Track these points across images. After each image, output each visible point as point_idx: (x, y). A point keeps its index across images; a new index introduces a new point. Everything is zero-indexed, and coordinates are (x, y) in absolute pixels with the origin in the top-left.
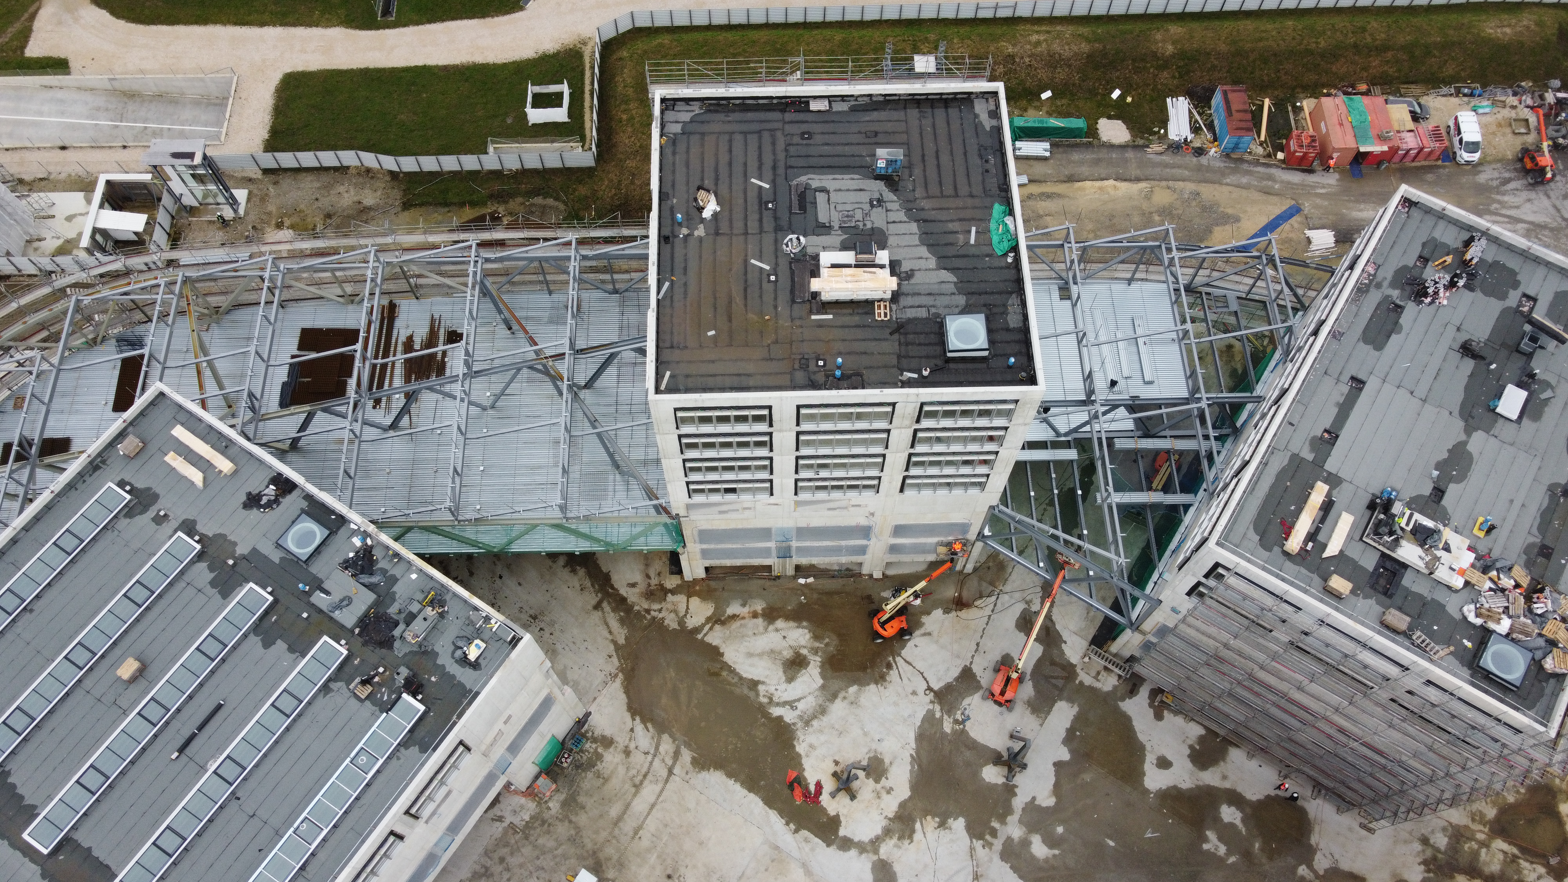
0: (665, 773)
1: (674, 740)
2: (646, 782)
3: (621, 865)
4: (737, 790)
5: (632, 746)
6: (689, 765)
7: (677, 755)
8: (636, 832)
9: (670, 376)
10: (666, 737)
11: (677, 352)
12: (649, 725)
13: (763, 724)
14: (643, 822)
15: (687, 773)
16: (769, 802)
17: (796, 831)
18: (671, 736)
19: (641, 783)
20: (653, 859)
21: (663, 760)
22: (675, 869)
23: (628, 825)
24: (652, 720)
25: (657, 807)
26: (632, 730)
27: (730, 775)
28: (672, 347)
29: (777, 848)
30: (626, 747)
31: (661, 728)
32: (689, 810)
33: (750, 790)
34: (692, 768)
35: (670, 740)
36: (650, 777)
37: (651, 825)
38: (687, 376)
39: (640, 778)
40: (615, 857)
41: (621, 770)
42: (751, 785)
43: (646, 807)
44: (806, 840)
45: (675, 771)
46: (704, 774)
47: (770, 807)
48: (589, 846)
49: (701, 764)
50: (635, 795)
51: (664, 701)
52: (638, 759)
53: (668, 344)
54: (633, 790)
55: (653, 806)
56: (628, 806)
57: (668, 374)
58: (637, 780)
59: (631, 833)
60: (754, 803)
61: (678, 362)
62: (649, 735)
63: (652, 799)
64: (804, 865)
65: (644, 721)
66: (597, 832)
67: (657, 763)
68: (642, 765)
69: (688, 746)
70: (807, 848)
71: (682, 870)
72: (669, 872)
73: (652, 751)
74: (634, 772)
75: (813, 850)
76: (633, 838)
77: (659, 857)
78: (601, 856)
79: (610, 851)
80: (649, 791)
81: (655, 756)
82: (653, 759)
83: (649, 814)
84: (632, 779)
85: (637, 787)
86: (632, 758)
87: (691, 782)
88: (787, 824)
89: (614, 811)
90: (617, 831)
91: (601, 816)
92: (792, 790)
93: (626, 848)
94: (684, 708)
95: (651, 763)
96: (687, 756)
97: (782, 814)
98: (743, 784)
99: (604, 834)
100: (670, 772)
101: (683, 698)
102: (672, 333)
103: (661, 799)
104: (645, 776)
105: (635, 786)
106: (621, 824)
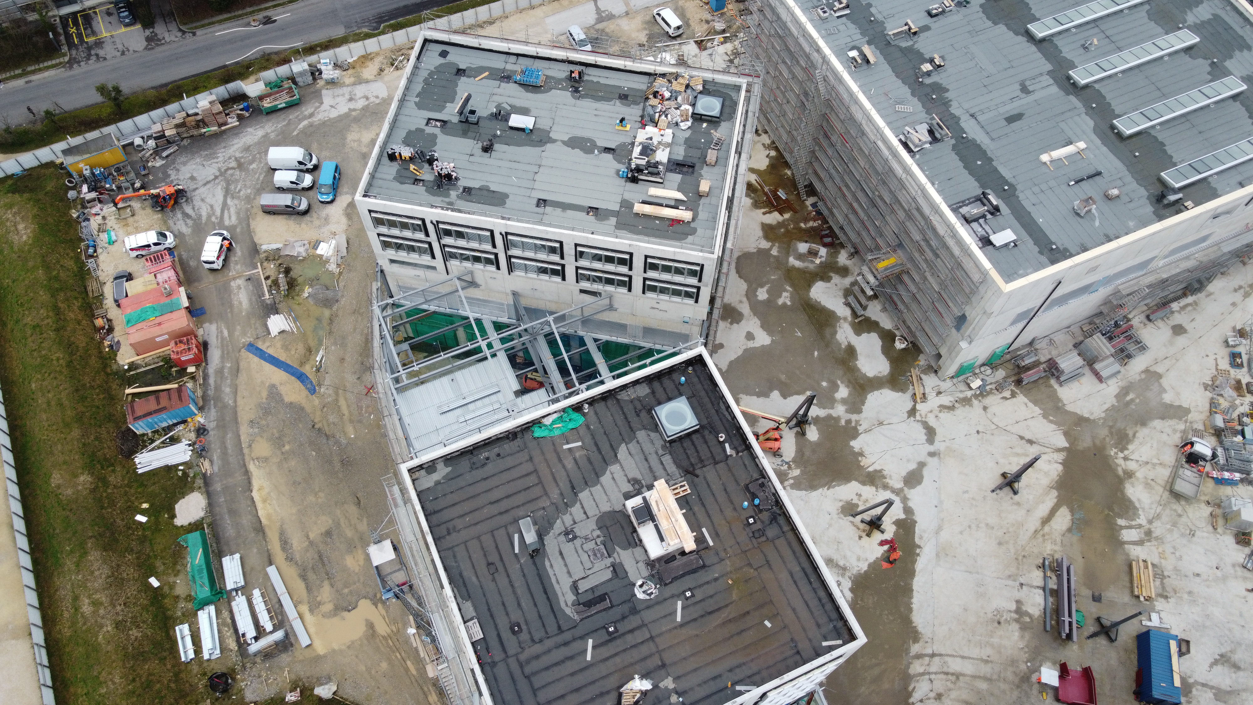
0: (936, 659)
1: (910, 663)
2: (951, 671)
3: (1013, 662)
4: (917, 600)
5: (932, 695)
6: (921, 643)
7: (919, 656)
8: (986, 662)
9: (826, 640)
10: (912, 671)
11: (800, 646)
12: (910, 688)
13: (862, 600)
14: (978, 659)
15: (927, 642)
16: (912, 574)
17: (919, 547)
18: (909, 667)
19: (953, 674)
20: (995, 640)
21: (928, 665)
22: (992, 621)
23: (985, 670)
24: (906, 688)
25: (961, 653)
26: (921, 701)
27: (910, 610)
28: (798, 652)
29: (937, 555)
30: (936, 699)
31: (907, 678)
32: (950, 629)
33: (912, 590)
34: (922, 640)
35: (912, 666)
36: (945, 669)
37: (975, 652)
38: (818, 626)
39: (950, 677)
40: (1011, 669)
41: (954, 694)
42: (908, 591)
43: (966, 662)
44: (921, 538)
45: (931, 652)
46: (920, 629)
47: (914, 571)
48: (1016, 693)
49: (915, 636)
50: (964, 675)
51: (886, 686)
52: (939, 684)
53: (798, 658)
54: (961, 678)
55: (963, 657)
56: (974, 677)
57: (825, 644)
58: (953, 678)
59: (990, 665)
60: (918, 583)
61: (810, 640)
62: (917, 685)
63: (959, 660)
64: (937, 533)
65: (910, 695)
66: (1004, 692)
67: (933, 669)
68: (941, 680)
69: (907, 651)
70: (925, 536)
71: (990, 615)
72: (996, 624)
73: (927, 677)
74: (949, 683)
75: (924, 531)
76: (991, 662)
77: (992, 637)
78: (1017, 680)
79: (1009, 675)
80: (956, 665)
81: (929, 673)
82: (932, 673)
83: (970, 658)
84: (955, 683)
85: (958, 676)
86: (941, 690)
87: (931, 636)
88: (918, 555)
89: (983, 686)
90: (995, 677)
91: (992, 694)
92: (895, 560)
93: (1001, 664)
94: (883, 667)
95: (936, 673)
96: (915, 649)
97: (914, 562)
98: (911, 597)
99: (1003, 686)
100: (933, 655)
101: (876, 671)
102: (785, 659)
103: (955, 654)
104: (947, 674)
105: (958, 678)
106: (988, 676)
